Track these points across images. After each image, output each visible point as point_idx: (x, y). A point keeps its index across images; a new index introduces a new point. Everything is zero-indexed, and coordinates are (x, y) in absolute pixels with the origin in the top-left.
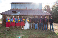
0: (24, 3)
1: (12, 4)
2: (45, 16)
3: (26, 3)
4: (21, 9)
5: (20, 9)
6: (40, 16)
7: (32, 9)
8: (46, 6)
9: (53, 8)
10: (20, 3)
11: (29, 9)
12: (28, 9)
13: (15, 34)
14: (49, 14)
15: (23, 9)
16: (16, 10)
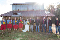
0: (26, 4)
1: (13, 5)
2: (47, 16)
3: (28, 4)
4: (23, 10)
5: (21, 10)
6: (41, 17)
7: (34, 10)
8: (50, 6)
9: (57, 8)
10: (21, 4)
11: (31, 10)
12: (29, 10)
13: (13, 37)
14: (52, 14)
15: (24, 10)
16: (17, 11)
